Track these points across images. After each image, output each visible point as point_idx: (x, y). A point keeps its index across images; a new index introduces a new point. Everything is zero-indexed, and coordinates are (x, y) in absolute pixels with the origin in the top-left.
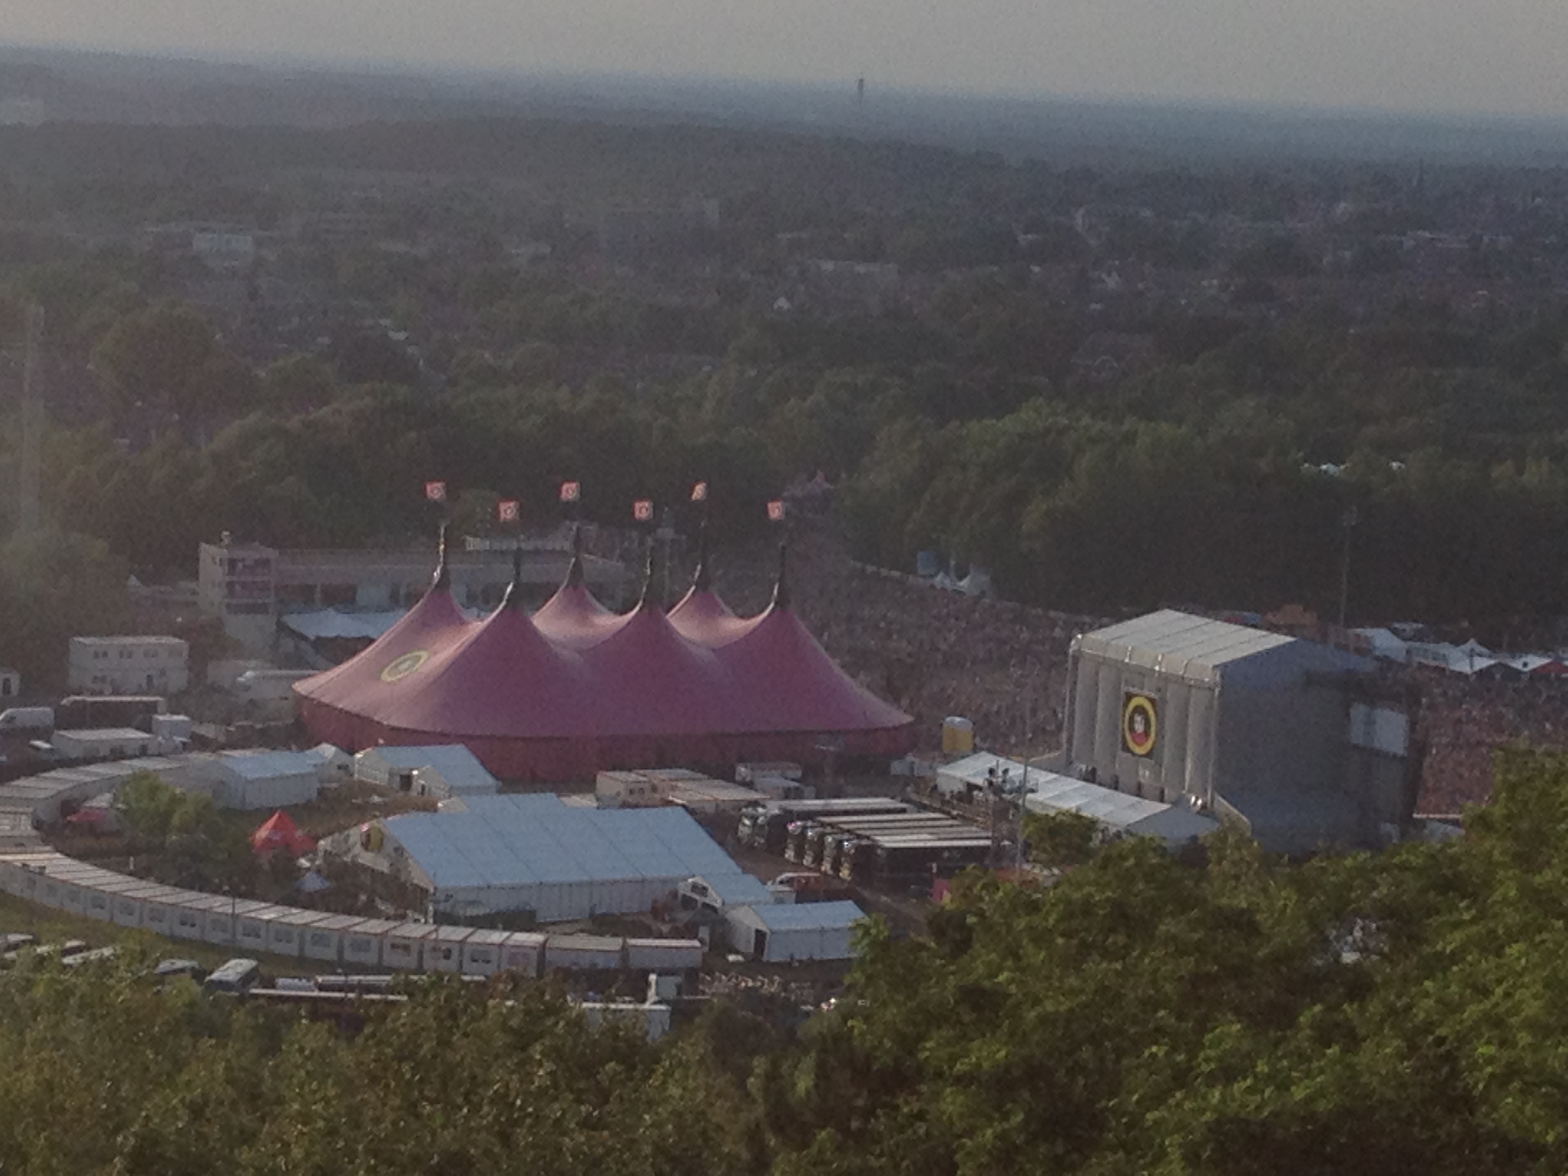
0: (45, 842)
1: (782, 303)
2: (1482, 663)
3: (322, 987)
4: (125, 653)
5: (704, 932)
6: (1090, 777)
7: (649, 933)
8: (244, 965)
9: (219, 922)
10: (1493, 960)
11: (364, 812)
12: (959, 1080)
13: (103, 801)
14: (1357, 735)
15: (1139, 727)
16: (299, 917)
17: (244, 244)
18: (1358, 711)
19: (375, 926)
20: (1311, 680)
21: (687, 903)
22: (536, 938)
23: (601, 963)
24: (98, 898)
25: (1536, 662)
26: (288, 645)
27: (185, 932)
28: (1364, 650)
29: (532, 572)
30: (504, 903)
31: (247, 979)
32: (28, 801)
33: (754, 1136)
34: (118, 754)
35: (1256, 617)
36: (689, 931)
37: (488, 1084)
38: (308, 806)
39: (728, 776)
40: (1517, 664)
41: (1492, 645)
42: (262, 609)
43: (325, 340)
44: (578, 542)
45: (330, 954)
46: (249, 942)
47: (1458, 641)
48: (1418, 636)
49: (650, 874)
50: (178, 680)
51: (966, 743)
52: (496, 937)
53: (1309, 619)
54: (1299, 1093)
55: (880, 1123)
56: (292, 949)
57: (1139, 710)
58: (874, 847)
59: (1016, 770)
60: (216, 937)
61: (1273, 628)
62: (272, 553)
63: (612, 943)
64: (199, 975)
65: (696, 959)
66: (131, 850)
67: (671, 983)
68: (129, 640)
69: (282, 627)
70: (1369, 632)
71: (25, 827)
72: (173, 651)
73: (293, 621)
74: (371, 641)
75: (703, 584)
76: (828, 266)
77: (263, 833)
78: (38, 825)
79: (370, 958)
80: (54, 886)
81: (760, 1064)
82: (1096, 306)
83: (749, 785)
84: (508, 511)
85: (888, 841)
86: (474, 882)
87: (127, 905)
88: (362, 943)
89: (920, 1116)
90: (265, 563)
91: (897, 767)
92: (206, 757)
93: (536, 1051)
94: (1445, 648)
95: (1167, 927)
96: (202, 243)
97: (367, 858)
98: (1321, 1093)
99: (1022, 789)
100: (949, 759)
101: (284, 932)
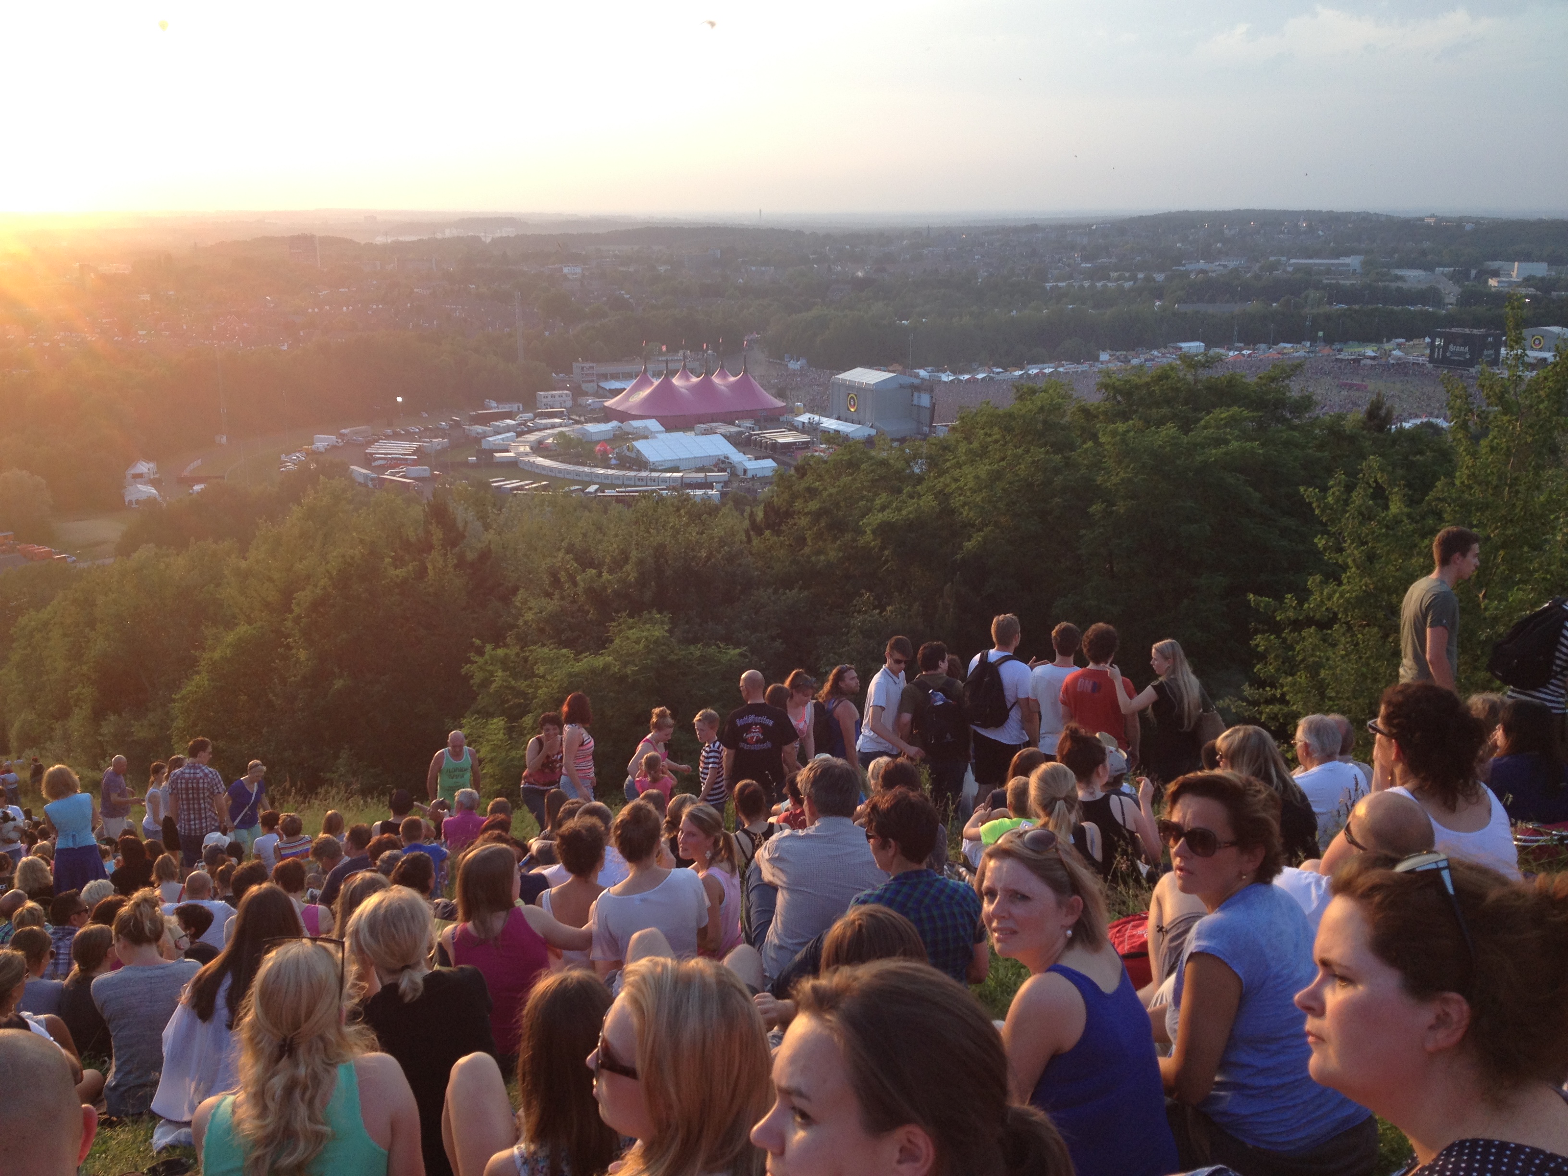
0: (534, 453)
1: (741, 280)
2: (951, 378)
3: (618, 492)
4: (553, 396)
5: (728, 470)
6: (838, 419)
7: (713, 471)
8: (596, 487)
9: (587, 474)
10: (958, 470)
11: (627, 440)
12: (805, 514)
13: (550, 441)
14: (915, 402)
15: (852, 403)
16: (610, 472)
17: (578, 270)
18: (916, 394)
19: (632, 474)
20: (901, 386)
21: (723, 462)
22: (681, 474)
23: (699, 481)
24: (551, 469)
25: (967, 377)
26: (601, 392)
27: (578, 478)
28: (917, 376)
29: (672, 366)
30: (668, 465)
31: (596, 491)
32: (528, 442)
33: (747, 532)
34: (553, 426)
35: (885, 369)
36: (723, 470)
37: (669, 523)
38: (610, 440)
39: (732, 423)
40: (961, 378)
41: (954, 372)
42: (593, 381)
43: (605, 299)
44: (685, 357)
45: (620, 482)
46: (596, 480)
47: (944, 371)
48: (933, 371)
49: (711, 454)
50: (569, 403)
51: (802, 410)
52: (668, 475)
53: (900, 368)
54: (904, 512)
55: (784, 527)
56: (609, 482)
57: (852, 398)
58: (777, 443)
59: (817, 418)
60: (587, 479)
61: (889, 371)
62: (594, 365)
63: (702, 475)
64: (583, 490)
65: (726, 479)
66: (559, 455)
67: (720, 486)
68: (554, 392)
69: (598, 386)
70: (917, 371)
71: (528, 449)
72: (567, 395)
73: (602, 384)
74: (625, 389)
75: (722, 368)
76: (754, 268)
77: (598, 448)
78: (531, 448)
79: (632, 483)
80: (538, 466)
81: (748, 509)
82: (834, 277)
83: (739, 426)
84: (664, 348)
85: (781, 441)
86: (661, 459)
87: (560, 471)
88: (629, 478)
89: (795, 524)
90: (593, 367)
91: (782, 419)
92: (579, 426)
93: (682, 512)
94: (940, 374)
95: (863, 466)
96: (566, 270)
97: (628, 454)
98: (910, 513)
99: (819, 423)
100: (797, 415)
101: (606, 476)
